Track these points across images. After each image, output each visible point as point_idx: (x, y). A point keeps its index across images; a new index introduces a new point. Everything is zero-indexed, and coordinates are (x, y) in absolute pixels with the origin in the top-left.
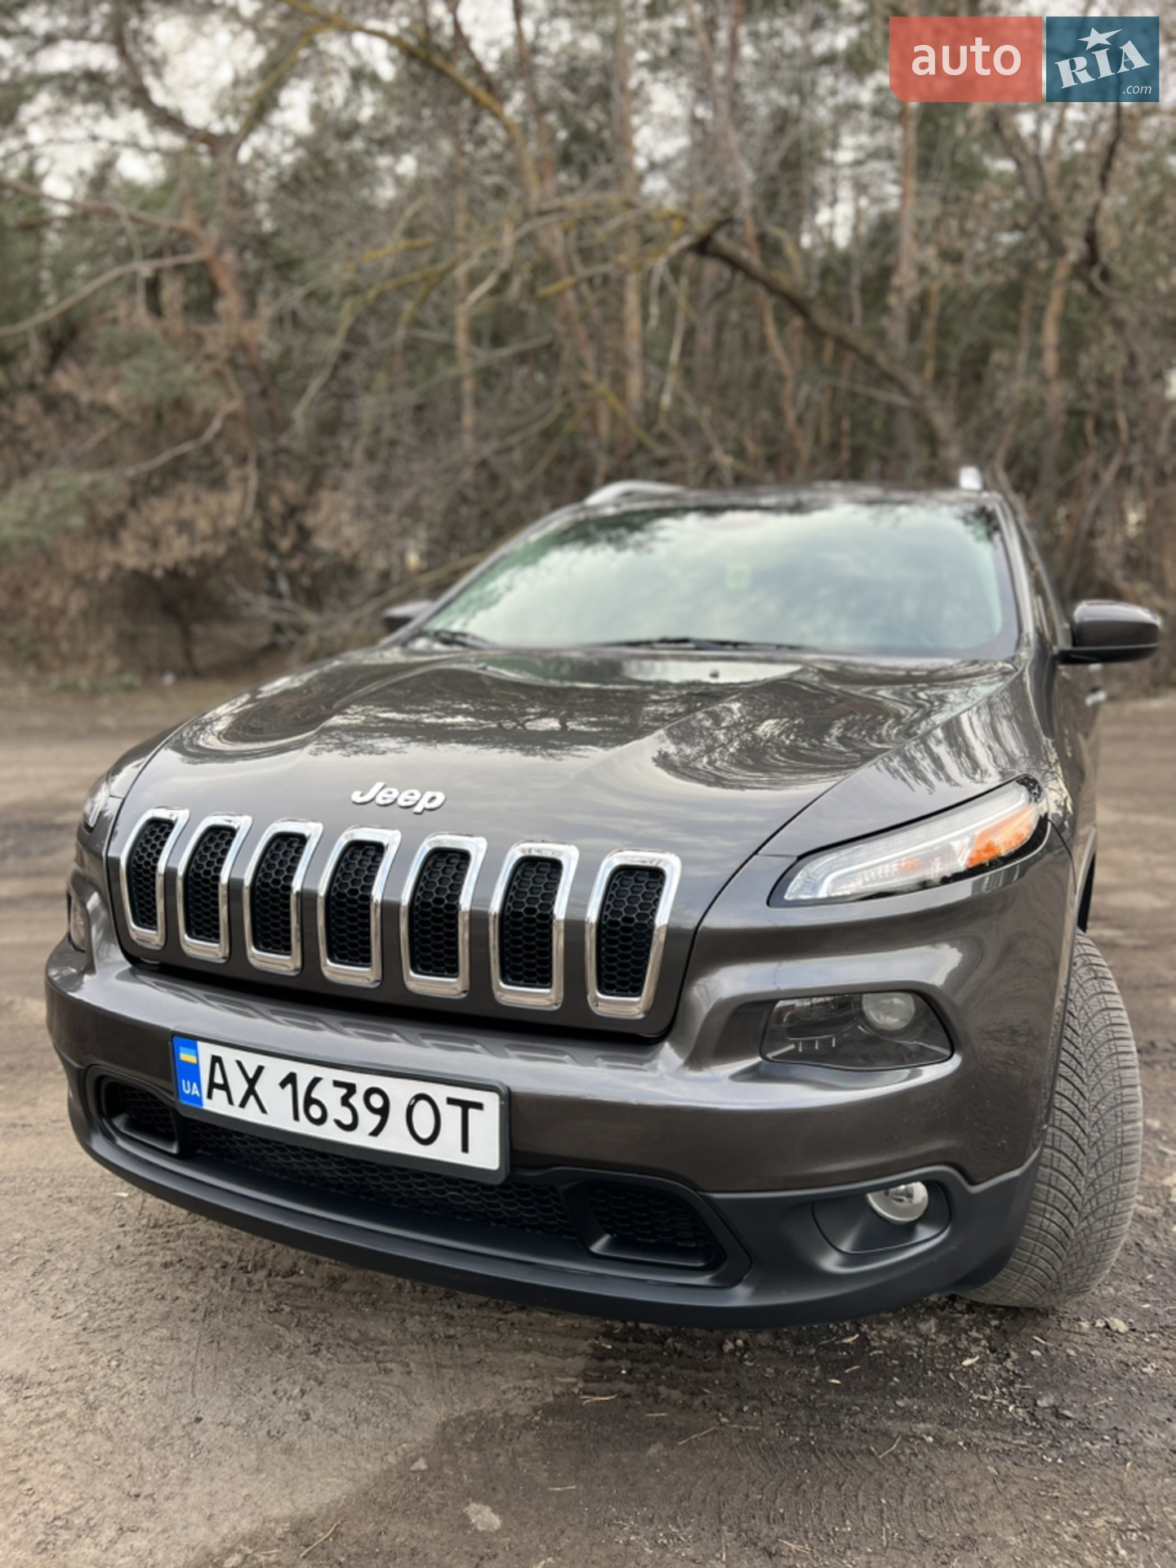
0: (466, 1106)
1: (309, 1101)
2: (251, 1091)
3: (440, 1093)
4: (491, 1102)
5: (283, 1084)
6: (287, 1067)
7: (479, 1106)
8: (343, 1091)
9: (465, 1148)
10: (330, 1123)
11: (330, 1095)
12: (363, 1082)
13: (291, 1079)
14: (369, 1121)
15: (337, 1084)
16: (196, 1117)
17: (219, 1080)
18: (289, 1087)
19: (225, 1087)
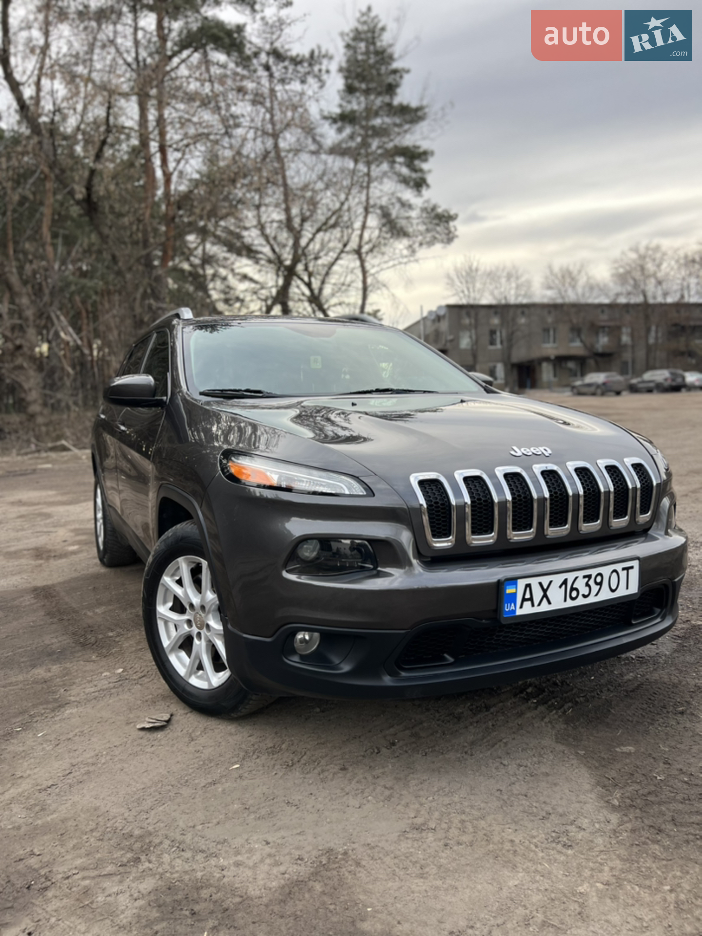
0: (627, 569)
1: (572, 589)
2: (545, 596)
3: (619, 567)
4: (636, 564)
5: (560, 587)
6: (562, 577)
7: (632, 567)
8: (586, 579)
9: (627, 588)
10: (580, 596)
11: (580, 584)
12: (593, 572)
13: (565, 582)
14: (595, 588)
15: (585, 577)
16: (512, 622)
17: (528, 596)
18: (564, 587)
19: (531, 599)
